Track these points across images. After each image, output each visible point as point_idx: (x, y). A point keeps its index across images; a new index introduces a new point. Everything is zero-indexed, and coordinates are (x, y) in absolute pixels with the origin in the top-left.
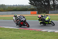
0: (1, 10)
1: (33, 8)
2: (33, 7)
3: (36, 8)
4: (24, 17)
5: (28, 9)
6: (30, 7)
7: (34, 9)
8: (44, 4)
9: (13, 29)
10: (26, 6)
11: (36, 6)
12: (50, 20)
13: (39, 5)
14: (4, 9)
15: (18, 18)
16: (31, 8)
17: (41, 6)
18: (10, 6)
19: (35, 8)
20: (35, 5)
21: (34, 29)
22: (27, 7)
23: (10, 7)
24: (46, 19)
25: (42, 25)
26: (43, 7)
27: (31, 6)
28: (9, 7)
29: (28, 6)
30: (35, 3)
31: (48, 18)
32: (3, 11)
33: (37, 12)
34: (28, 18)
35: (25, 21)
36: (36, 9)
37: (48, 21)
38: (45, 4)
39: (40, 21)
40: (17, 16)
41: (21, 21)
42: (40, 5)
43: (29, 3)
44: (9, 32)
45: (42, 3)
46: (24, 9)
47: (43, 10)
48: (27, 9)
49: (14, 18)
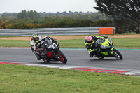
0: (28, 25)
1: (105, 19)
2: (104, 17)
3: (112, 19)
5: (92, 23)
6: (98, 17)
7: (107, 22)
8: (130, 9)
9: (56, 69)
10: (87, 15)
11: (113, 15)
12: (111, 47)
13: (119, 12)
14: (34, 22)
15: (42, 42)
16: (101, 19)
17: (123, 15)
18: (50, 14)
19: (110, 19)
20: (110, 13)
21: (107, 70)
22: (90, 18)
23: (48, 16)
24: (103, 44)
26: (129, 17)
27: (100, 14)
28: (46, 18)
29: (92, 14)
30: (109, 8)
31: (107, 42)
32: (33, 27)
33: (115, 28)
35: (57, 50)
36: (111, 22)
37: (108, 50)
38: (134, 9)
39: (90, 50)
40: (38, 38)
41: (48, 50)
42: (122, 13)
43: (95, 8)
44: (48, 76)
45: (126, 7)
46: (82, 22)
47: (129, 24)
48: (90, 21)
49: (32, 43)
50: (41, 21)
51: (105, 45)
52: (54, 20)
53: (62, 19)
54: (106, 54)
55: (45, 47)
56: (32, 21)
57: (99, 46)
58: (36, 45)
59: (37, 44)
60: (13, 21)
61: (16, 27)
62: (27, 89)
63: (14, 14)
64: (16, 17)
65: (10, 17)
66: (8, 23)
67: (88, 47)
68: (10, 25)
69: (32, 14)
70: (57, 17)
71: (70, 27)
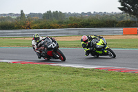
0: (53, 25)
2: (128, 17)
3: (136, 20)
4: (54, 41)
5: (116, 23)
6: (122, 18)
7: (131, 22)
10: (112, 15)
11: (137, 15)
16: (125, 19)
18: (75, 15)
19: (134, 20)
20: (134, 14)
22: (114, 18)
23: (73, 17)
24: (97, 44)
25: (90, 56)
27: (124, 14)
28: (71, 18)
29: (116, 15)
30: (133, 8)
34: (118, 43)
36: (135, 22)
37: (102, 49)
39: (86, 49)
43: (119, 8)
46: (107, 22)
48: (114, 21)
49: (34, 43)
50: (66, 21)
51: (99, 44)
52: (79, 20)
53: (87, 19)
54: (101, 52)
55: (46, 47)
56: (57, 21)
57: (94, 46)
58: (37, 45)
59: (38, 43)
60: (38, 22)
61: (41, 27)
62: (52, 89)
63: (40, 15)
64: (41, 18)
65: (35, 18)
66: (33, 23)
67: (84, 46)
68: (36, 25)
69: (57, 14)
70: (82, 17)
71: (95, 27)
